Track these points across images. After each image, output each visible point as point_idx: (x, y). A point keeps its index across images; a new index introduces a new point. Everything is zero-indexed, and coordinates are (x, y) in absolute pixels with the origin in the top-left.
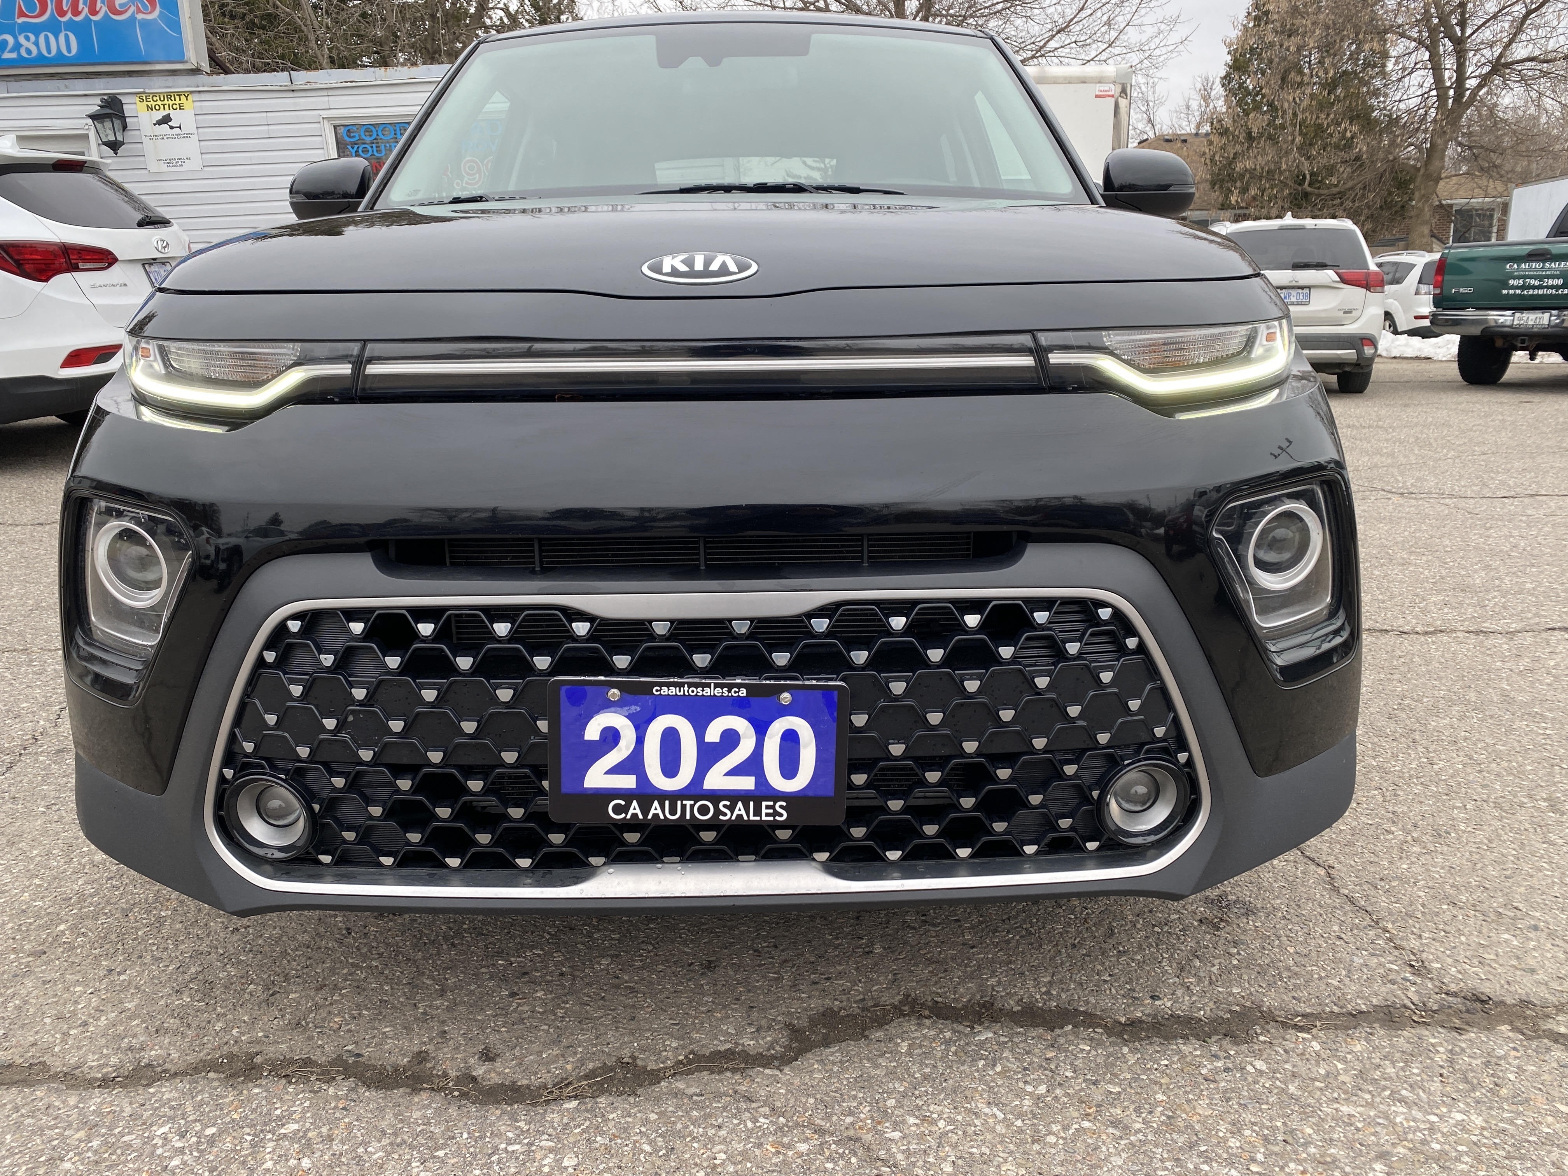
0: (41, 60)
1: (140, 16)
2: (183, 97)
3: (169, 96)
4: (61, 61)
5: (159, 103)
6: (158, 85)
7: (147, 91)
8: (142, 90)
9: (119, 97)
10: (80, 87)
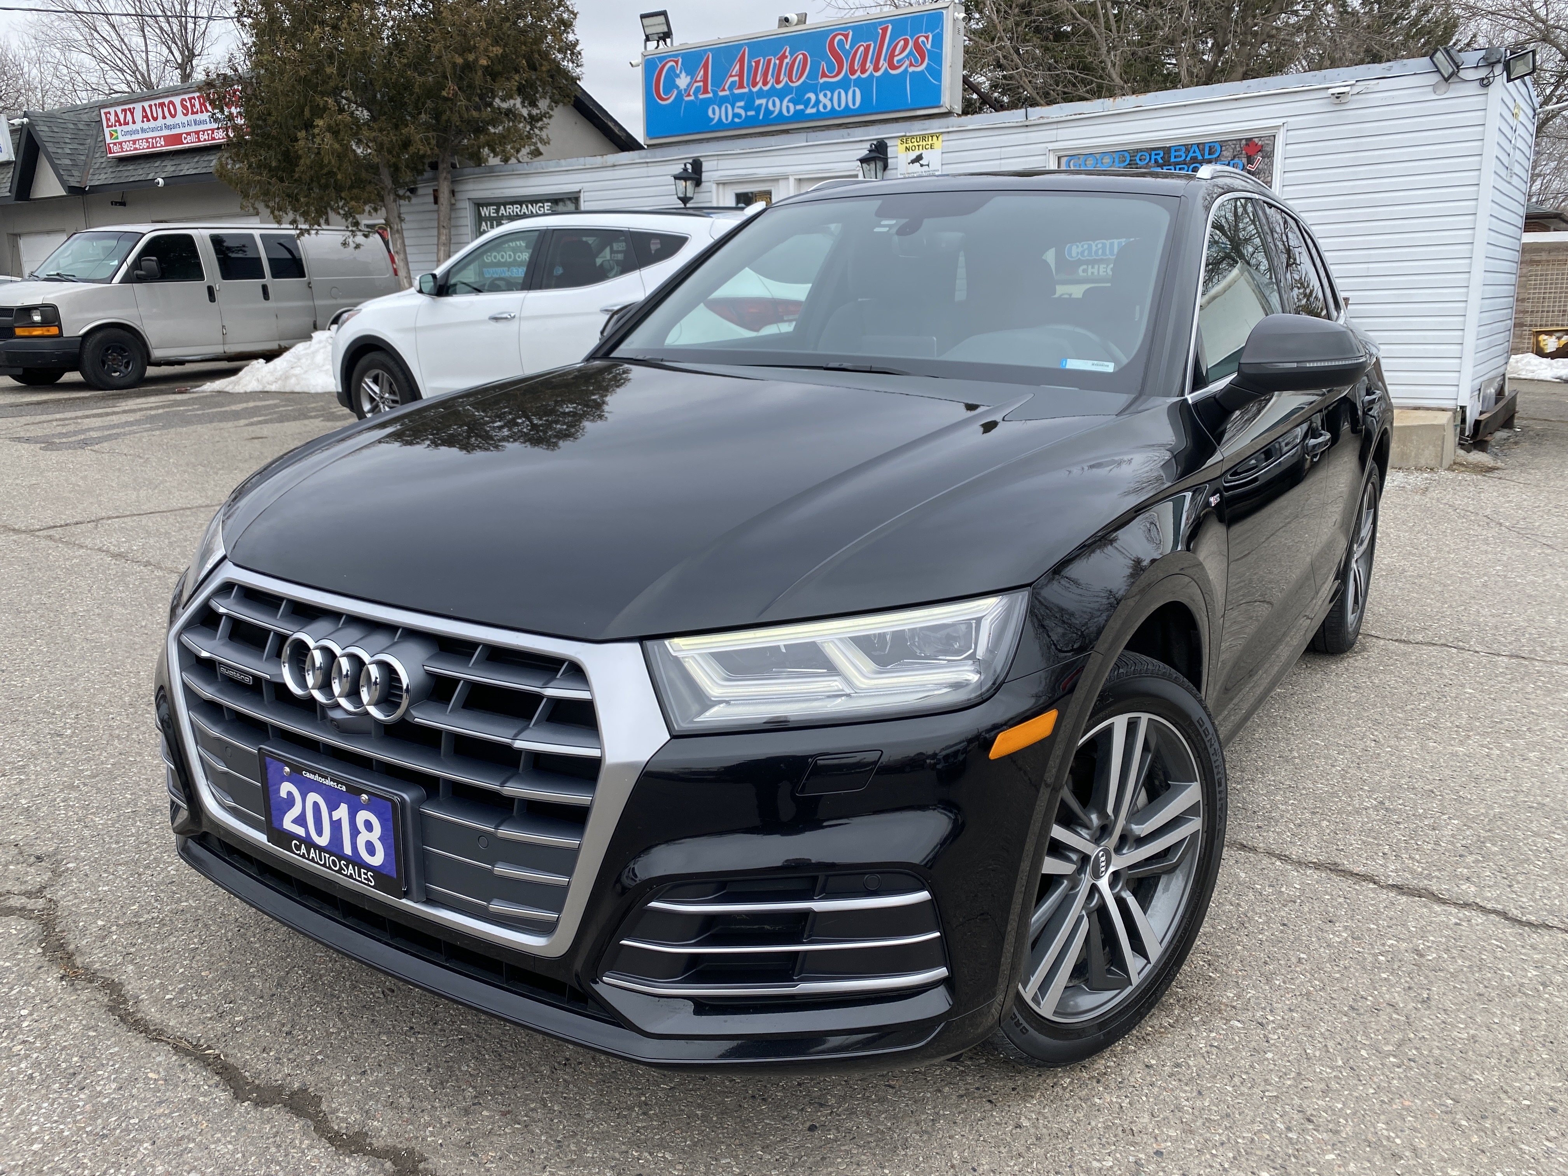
0: (833, 113)
1: (911, 69)
2: (935, 138)
3: (924, 138)
4: (847, 112)
5: (916, 144)
6: (917, 129)
7: (908, 134)
8: (903, 134)
9: (886, 141)
10: (859, 134)
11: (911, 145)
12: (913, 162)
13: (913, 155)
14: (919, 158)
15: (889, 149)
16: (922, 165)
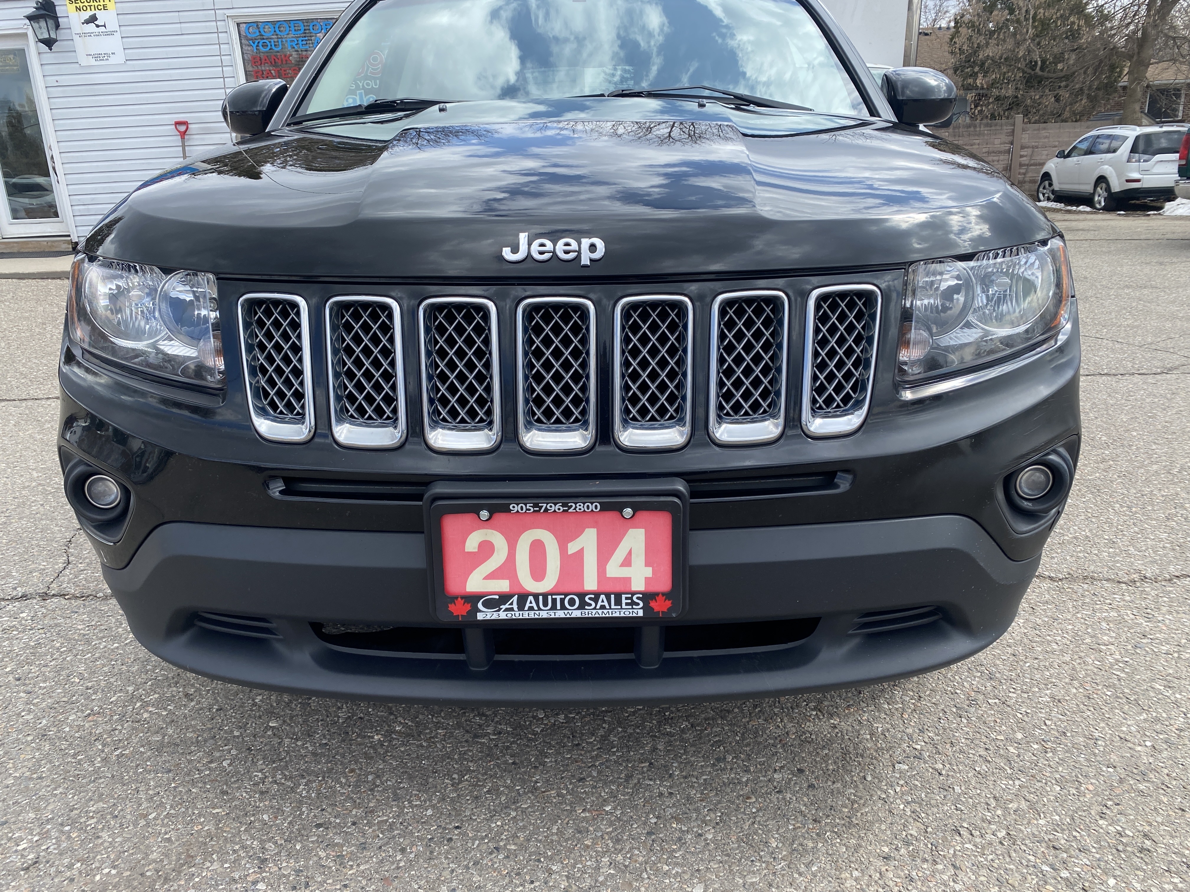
5: (86, 4)
11: (81, 5)
12: (87, 22)
13: (87, 15)
14: (93, 19)
15: (57, 8)
16: (98, 26)
